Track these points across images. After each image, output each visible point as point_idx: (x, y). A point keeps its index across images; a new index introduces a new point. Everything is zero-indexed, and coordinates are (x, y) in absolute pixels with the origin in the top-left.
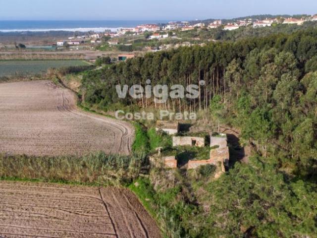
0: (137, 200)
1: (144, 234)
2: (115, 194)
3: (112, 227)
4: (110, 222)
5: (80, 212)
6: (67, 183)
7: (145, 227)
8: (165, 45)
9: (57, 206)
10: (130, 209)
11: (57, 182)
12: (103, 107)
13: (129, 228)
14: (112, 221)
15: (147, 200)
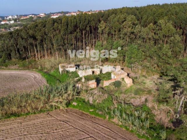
0: (83, 113)
1: (109, 130)
2: (64, 114)
3: (84, 133)
4: (79, 131)
5: (50, 131)
6: (19, 116)
7: (105, 126)
8: (14, 27)
9: (26, 133)
10: (84, 119)
11: (9, 117)
12: (3, 64)
13: (95, 130)
14: (79, 129)
15: (91, 110)
